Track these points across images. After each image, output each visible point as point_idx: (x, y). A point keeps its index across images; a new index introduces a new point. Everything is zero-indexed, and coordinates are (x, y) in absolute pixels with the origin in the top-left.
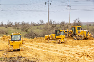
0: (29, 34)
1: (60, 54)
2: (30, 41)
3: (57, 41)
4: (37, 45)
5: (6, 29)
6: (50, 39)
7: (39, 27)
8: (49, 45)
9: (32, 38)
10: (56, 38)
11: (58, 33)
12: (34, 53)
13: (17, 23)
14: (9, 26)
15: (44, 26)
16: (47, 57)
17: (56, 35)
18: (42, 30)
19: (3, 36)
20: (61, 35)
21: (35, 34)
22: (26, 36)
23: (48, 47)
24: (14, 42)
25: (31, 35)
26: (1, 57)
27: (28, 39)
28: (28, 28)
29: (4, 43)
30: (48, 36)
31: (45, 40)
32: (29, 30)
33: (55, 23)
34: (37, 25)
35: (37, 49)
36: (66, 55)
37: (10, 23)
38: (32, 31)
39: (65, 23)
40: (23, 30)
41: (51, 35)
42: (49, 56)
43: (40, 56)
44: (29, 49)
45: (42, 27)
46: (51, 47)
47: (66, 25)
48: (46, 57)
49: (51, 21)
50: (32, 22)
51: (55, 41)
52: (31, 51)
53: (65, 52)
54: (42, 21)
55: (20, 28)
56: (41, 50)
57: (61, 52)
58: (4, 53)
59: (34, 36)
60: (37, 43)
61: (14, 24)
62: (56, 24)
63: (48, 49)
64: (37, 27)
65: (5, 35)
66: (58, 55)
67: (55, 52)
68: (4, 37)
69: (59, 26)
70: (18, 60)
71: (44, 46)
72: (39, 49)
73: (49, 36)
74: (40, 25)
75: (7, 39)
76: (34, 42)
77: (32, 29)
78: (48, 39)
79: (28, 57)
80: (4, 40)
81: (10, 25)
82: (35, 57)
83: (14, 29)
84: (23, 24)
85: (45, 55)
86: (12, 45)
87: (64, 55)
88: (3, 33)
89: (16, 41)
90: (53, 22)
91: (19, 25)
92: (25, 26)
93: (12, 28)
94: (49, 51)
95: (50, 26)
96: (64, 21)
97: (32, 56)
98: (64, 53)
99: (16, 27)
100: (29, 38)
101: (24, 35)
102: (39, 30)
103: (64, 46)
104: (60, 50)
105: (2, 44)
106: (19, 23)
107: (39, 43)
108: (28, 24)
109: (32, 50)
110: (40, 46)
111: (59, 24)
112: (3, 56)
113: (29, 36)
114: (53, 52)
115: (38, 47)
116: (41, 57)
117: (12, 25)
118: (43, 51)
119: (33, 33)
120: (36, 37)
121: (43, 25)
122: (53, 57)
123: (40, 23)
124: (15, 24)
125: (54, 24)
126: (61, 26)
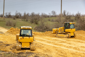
0: (39, 27)
1: (74, 51)
2: (41, 35)
3: (66, 35)
4: (48, 39)
5: (14, 20)
6: (59, 32)
7: (51, 19)
8: (62, 40)
9: (43, 31)
10: (65, 32)
11: (67, 26)
12: (45, 49)
13: (26, 14)
14: (17, 17)
15: (56, 18)
16: (60, 53)
17: (66, 29)
18: (54, 23)
19: (11, 28)
20: (71, 28)
21: (46, 26)
22: (36, 30)
23: (61, 42)
24: (23, 38)
25: (41, 28)
26: (8, 52)
27: (38, 33)
28: (39, 20)
29: (12, 37)
30: (56, 29)
31: (53, 33)
32: (39, 22)
33: (69, 14)
34: (48, 17)
35: (48, 44)
36: (81, 52)
37: (19, 14)
38: (42, 23)
39: (81, 15)
40: (32, 22)
41: (60, 28)
42: (62, 52)
43: (51, 52)
44: (39, 44)
45: (54, 19)
46: (64, 42)
47: (82, 17)
48: (58, 54)
49: (64, 13)
50: (43, 13)
51: (64, 35)
52: (41, 46)
53: (81, 48)
54: (54, 12)
55: (29, 20)
56: (53, 45)
57: (75, 48)
58: (11, 48)
59: (45, 29)
60: (48, 37)
61: (22, 15)
62: (70, 16)
63: (60, 45)
64: (48, 18)
65: (12, 28)
66: (72, 52)
67: (68, 49)
68: (12, 30)
69: (74, 18)
70: (27, 56)
71: (57, 41)
72: (50, 44)
73: (58, 29)
74: (52, 16)
75: (15, 32)
76: (45, 36)
77: (42, 21)
78: (56, 33)
79: (37, 53)
80: (12, 33)
81: (19, 16)
82: (45, 54)
83: (22, 21)
84: (33, 15)
85: (57, 51)
86: (20, 42)
87: (78, 51)
88: (10, 25)
89: (26, 37)
90: (67, 14)
91: (28, 16)
92: (35, 17)
93: (21, 19)
94: (61, 47)
95: (63, 18)
96: (79, 12)
97: (42, 53)
98: (79, 50)
99: (25, 18)
100: (40, 31)
101: (34, 28)
102: (51, 23)
103: (79, 42)
104: (74, 47)
105: (10, 38)
106: (28, 14)
107: (50, 37)
108: (38, 16)
109: (43, 46)
110: (52, 41)
111: (74, 16)
112: (10, 51)
113: (39, 29)
114: (66, 48)
115: (50, 42)
116: (53, 53)
117: (20, 16)
118: (55, 47)
119: (44, 26)
120: (47, 31)
121: (55, 16)
122: (66, 54)
123: (52, 14)
124: (24, 16)
125: (68, 16)
126: (76, 19)
